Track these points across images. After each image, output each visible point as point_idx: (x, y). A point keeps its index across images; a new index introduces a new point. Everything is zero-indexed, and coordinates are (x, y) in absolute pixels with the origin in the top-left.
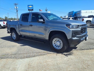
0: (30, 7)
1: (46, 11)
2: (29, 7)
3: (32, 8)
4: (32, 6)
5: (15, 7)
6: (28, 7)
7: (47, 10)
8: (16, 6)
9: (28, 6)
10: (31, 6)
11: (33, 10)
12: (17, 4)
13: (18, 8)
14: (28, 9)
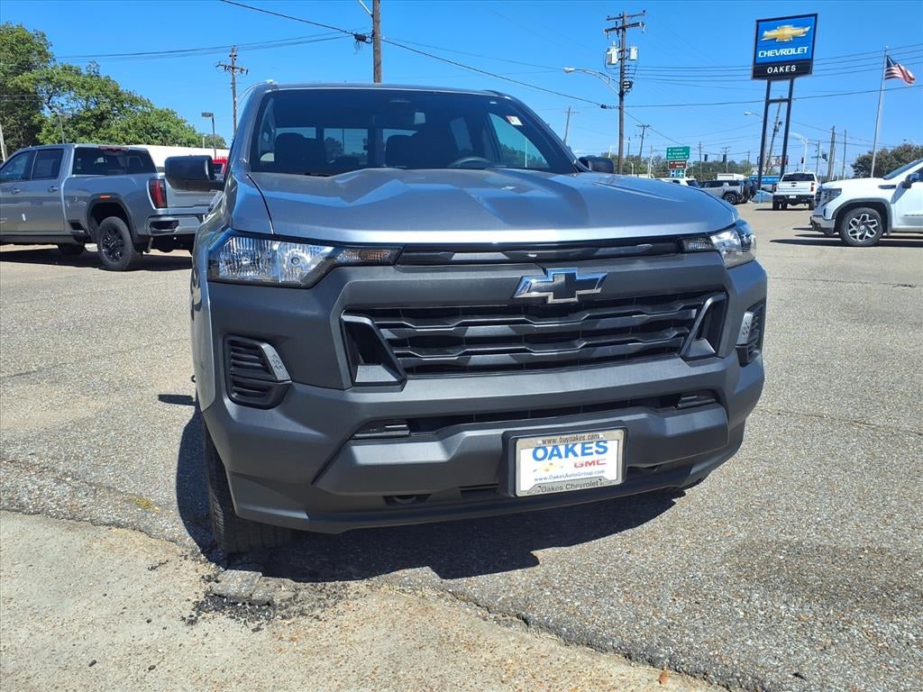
0: (775, 43)
2: (768, 34)
3: (802, 51)
4: (799, 31)
5: (614, 52)
6: (759, 43)
8: (621, 44)
9: (762, 25)
11: (804, 67)
12: (633, 16)
13: (634, 55)
14: (757, 62)
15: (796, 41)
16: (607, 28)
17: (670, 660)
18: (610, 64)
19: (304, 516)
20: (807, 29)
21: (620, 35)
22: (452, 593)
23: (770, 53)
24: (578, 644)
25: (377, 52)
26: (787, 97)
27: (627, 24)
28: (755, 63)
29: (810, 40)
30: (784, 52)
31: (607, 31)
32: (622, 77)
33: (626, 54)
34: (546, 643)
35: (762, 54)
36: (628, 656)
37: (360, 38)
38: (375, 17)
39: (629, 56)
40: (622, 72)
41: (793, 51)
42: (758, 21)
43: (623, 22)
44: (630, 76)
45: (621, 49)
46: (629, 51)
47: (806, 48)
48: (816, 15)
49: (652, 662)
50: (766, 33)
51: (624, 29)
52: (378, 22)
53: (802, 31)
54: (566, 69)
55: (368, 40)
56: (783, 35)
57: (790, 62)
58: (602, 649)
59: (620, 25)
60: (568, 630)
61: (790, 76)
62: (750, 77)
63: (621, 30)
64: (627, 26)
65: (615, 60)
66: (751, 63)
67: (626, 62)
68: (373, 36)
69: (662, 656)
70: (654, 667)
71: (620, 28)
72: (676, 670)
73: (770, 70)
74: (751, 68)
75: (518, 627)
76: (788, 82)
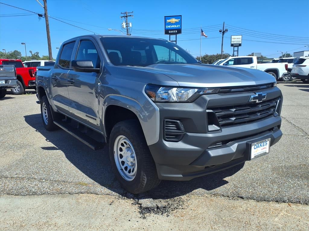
0: (170, 24)
1: (223, 33)
2: (168, 21)
3: (178, 26)
4: (177, 20)
5: (124, 24)
6: (166, 24)
7: (227, 30)
8: (126, 22)
9: (166, 18)
10: (174, 20)
11: (179, 31)
12: (129, 13)
13: (131, 25)
14: (166, 29)
15: (176, 23)
16: (121, 16)
17: (289, 200)
18: (123, 28)
19: (181, 176)
20: (179, 20)
21: (126, 18)
22: (214, 194)
23: (169, 27)
24: (261, 201)
25: (47, 21)
26: (175, 40)
27: (128, 15)
28: (165, 30)
29: (180, 23)
30: (173, 26)
31: (121, 17)
32: (127, 32)
33: (128, 25)
34: (253, 203)
35: (167, 27)
36: (277, 201)
37: (40, 15)
38: (45, 8)
39: (129, 26)
40: (127, 31)
41: (176, 26)
42: (165, 17)
43: (126, 15)
44: (130, 32)
45: (126, 23)
46: (129, 24)
47: (179, 25)
48: (181, 16)
49: (284, 202)
50: (168, 20)
51: (127, 17)
52: (47, 10)
53: (178, 20)
54: (109, 29)
55: (43, 16)
56: (173, 21)
57: (175, 30)
58: (269, 201)
59: (125, 15)
60: (256, 198)
61: (176, 34)
62: (164, 34)
63: (126, 17)
64: (128, 16)
65: (125, 27)
66: (164, 29)
67: (128, 28)
68: (45, 15)
69: (286, 199)
70: (285, 203)
71: (126, 16)
72: (291, 202)
73: (170, 32)
74: (164, 31)
75: (240, 200)
76: (175, 35)
